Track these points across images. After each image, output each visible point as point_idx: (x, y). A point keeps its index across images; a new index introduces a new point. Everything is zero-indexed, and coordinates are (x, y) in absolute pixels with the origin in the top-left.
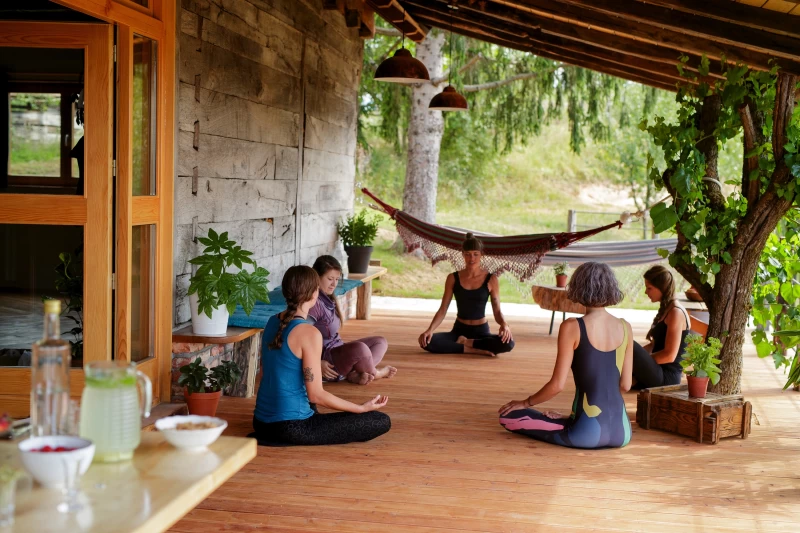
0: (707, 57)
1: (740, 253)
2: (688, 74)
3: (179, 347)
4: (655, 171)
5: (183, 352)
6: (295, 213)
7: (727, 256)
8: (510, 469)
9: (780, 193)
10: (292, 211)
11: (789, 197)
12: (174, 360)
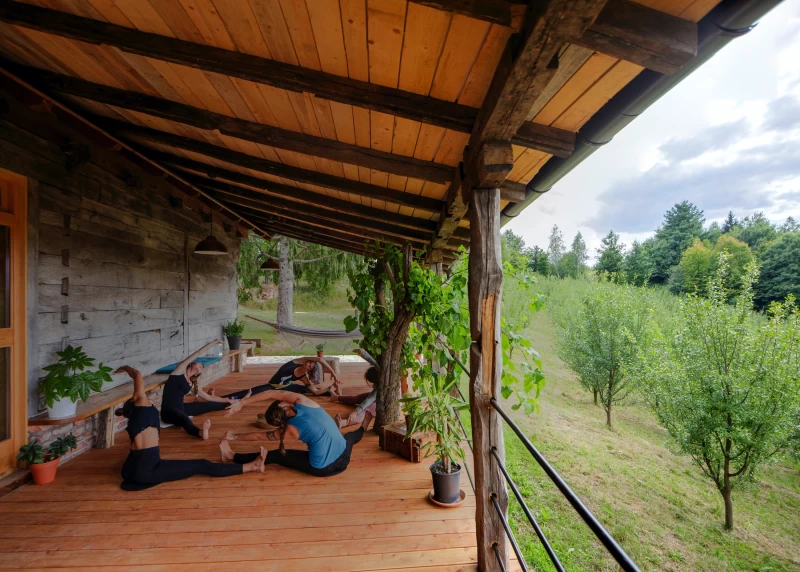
0: (378, 240)
1: (391, 342)
2: (369, 248)
3: (33, 428)
4: (351, 298)
5: (36, 431)
6: (183, 324)
7: (384, 344)
8: (227, 512)
9: (408, 309)
10: (180, 324)
11: (413, 311)
12: (29, 438)
